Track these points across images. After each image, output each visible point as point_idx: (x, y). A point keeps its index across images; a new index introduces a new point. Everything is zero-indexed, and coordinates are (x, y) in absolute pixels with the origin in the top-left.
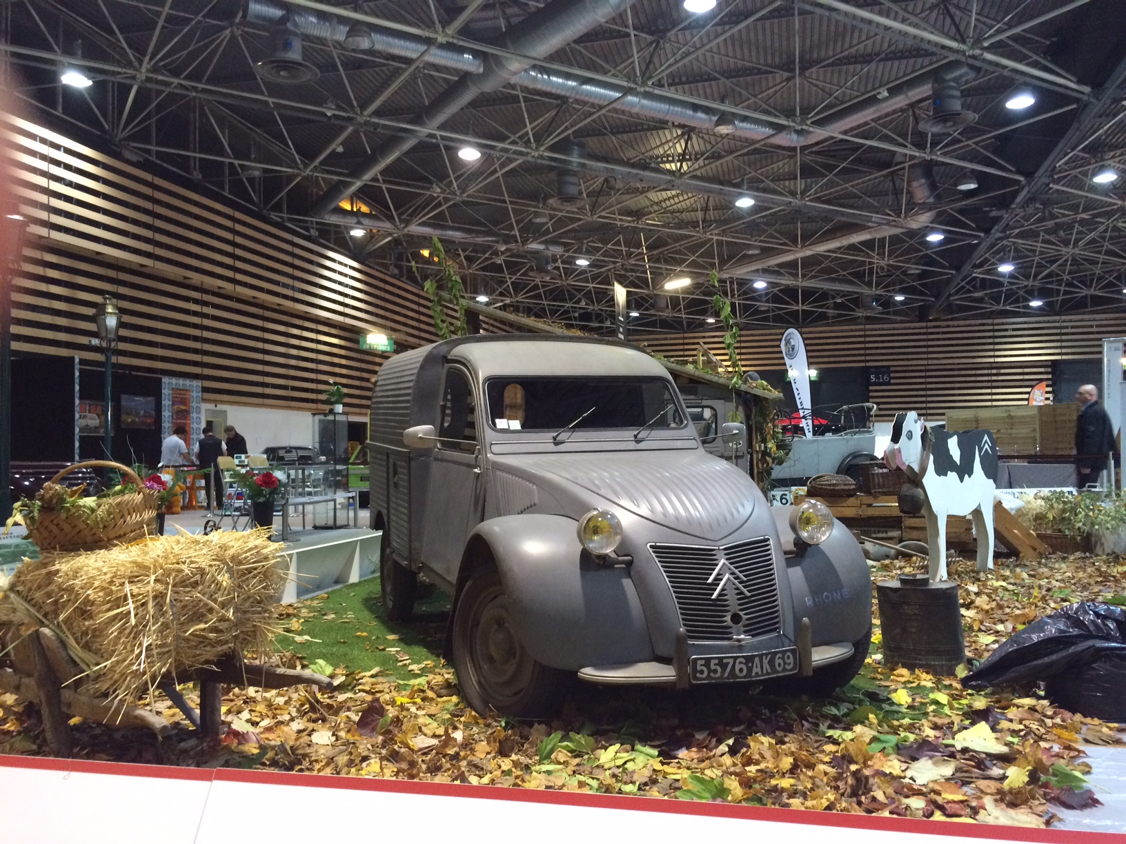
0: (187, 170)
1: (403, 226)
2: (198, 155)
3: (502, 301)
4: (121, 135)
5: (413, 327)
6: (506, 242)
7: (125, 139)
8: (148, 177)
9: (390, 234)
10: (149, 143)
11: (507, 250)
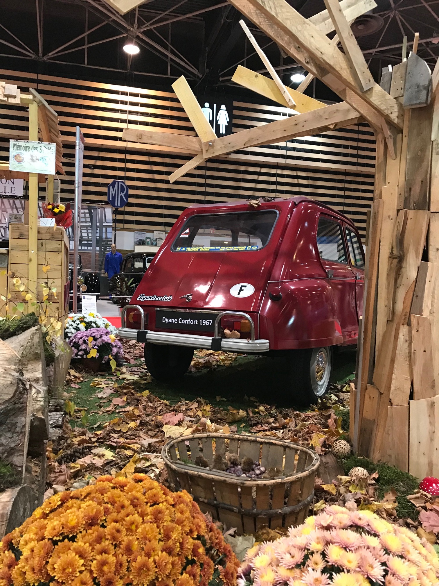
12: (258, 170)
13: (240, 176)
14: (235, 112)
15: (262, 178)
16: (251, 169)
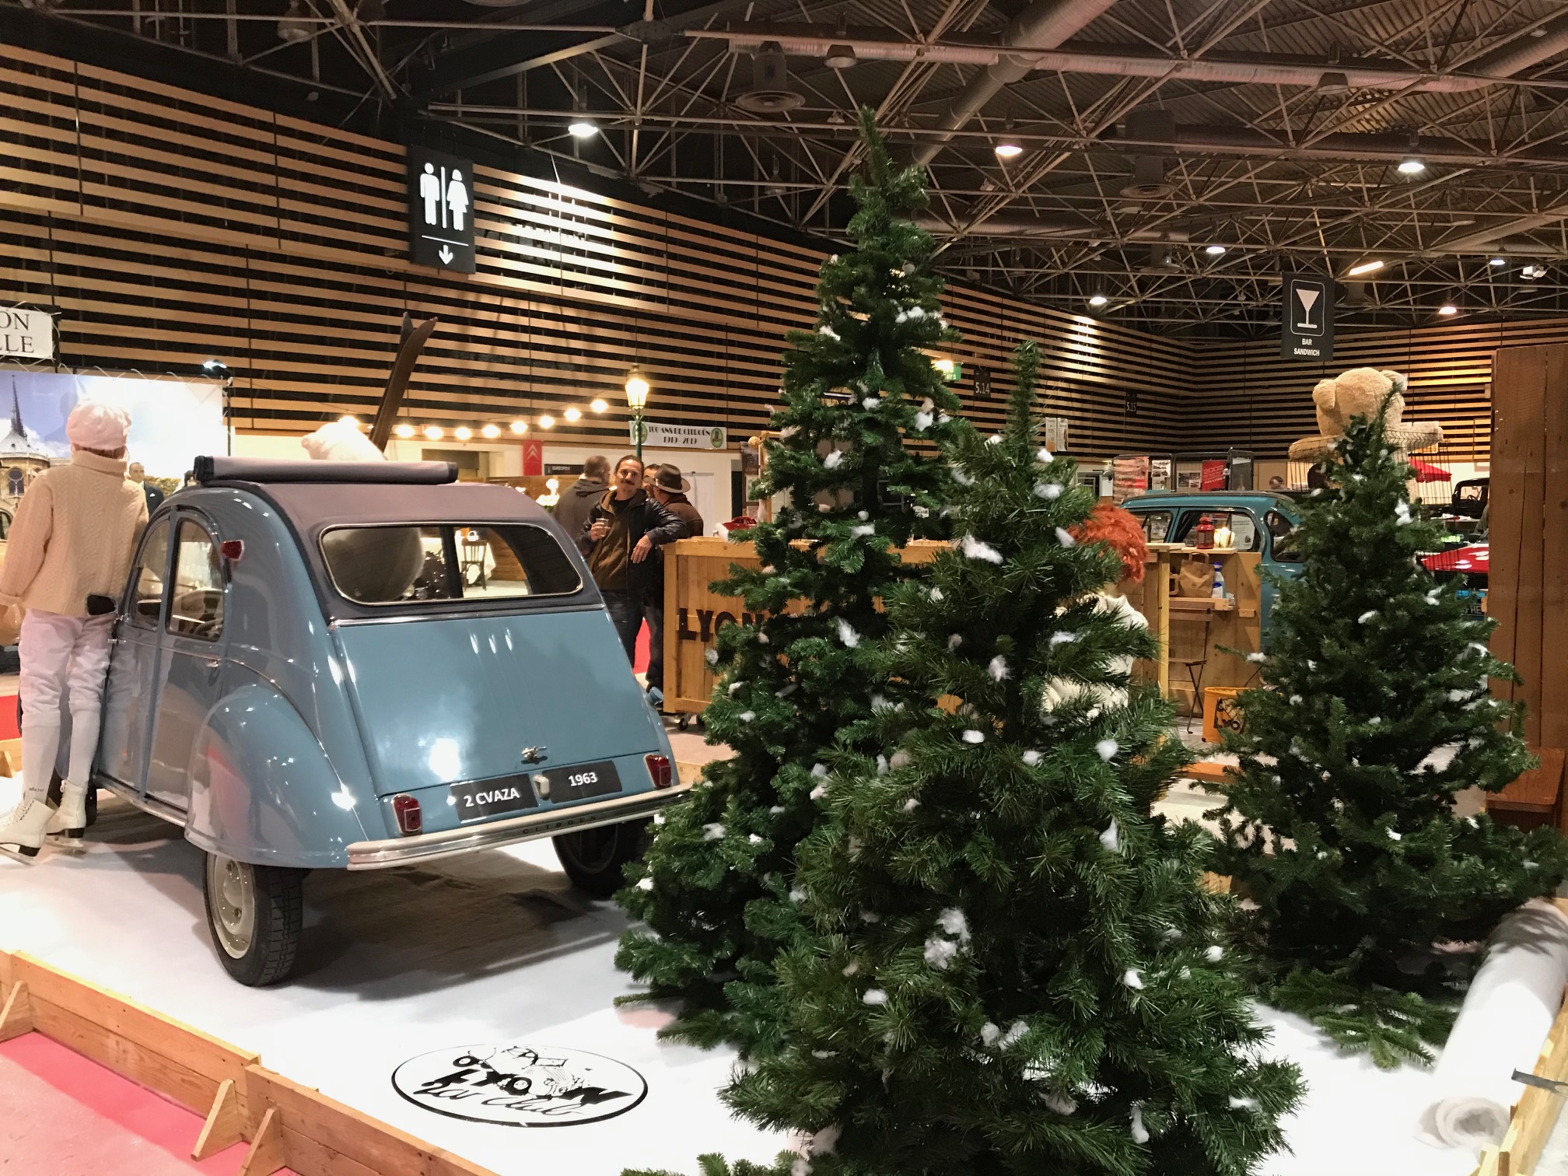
0: (713, 197)
1: (963, 226)
2: (722, 182)
3: (1123, 302)
4: (635, 171)
5: (993, 347)
6: (1099, 236)
7: (641, 174)
8: (660, 215)
9: (950, 240)
10: (669, 175)
11: (1102, 245)
12: (496, 301)
13: (468, 313)
14: (480, 188)
15: (506, 318)
16: (486, 299)
